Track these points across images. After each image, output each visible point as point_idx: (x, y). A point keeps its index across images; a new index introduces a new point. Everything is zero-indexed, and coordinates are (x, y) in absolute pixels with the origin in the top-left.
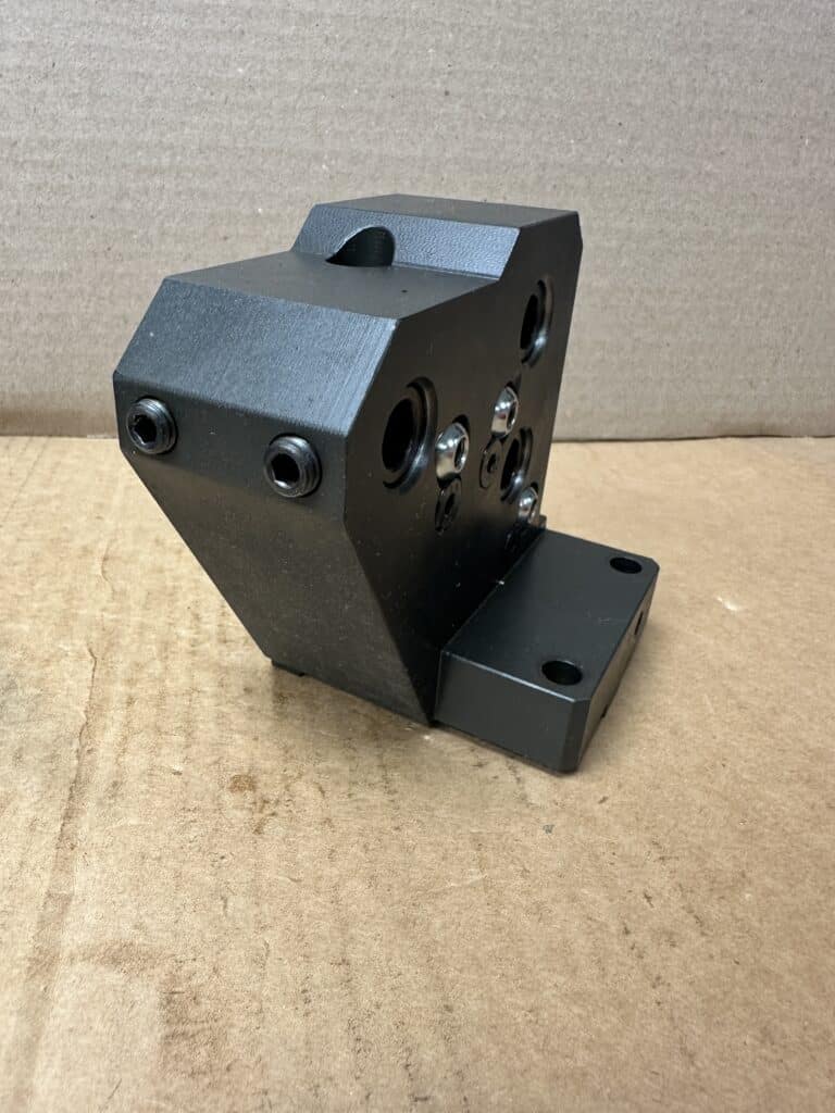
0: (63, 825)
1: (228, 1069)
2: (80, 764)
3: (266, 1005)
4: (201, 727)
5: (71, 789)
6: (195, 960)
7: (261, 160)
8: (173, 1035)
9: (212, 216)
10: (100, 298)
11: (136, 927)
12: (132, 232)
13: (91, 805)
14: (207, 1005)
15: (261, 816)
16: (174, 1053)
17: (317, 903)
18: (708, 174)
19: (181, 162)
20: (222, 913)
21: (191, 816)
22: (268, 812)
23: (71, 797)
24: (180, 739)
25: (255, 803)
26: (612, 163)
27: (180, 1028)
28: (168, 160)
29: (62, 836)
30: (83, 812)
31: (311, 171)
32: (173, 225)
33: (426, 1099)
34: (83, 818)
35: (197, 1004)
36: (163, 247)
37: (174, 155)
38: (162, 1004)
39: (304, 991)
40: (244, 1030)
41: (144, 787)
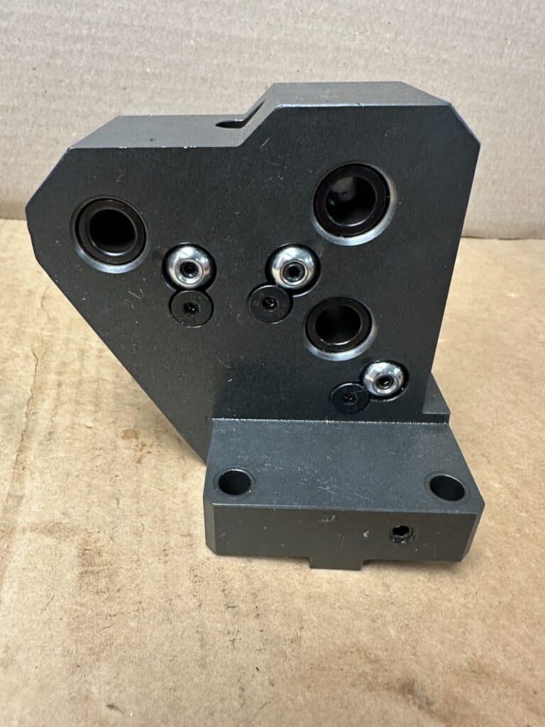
0: (18, 456)
1: (118, 590)
2: (28, 421)
3: (141, 557)
4: (105, 401)
5: (22, 435)
6: (99, 532)
7: (149, 35)
8: (86, 572)
9: (116, 73)
10: (40, 126)
11: (63, 514)
12: (61, 81)
13: (35, 445)
14: (106, 557)
15: (141, 453)
16: (86, 581)
17: (174, 502)
18: (444, 61)
19: (95, 33)
20: (116, 507)
21: (97, 453)
22: (145, 451)
23: (22, 440)
24: (90, 407)
25: (137, 446)
26: (383, 50)
27: (90, 569)
28: (86, 31)
29: (17, 462)
30: (30, 449)
31: (183, 45)
32: (89, 78)
33: (234, 607)
34: (30, 452)
35: (100, 556)
36: (82, 92)
37: (90, 29)
38: (78, 556)
39: (165, 550)
40: (128, 570)
41: (68, 435)
